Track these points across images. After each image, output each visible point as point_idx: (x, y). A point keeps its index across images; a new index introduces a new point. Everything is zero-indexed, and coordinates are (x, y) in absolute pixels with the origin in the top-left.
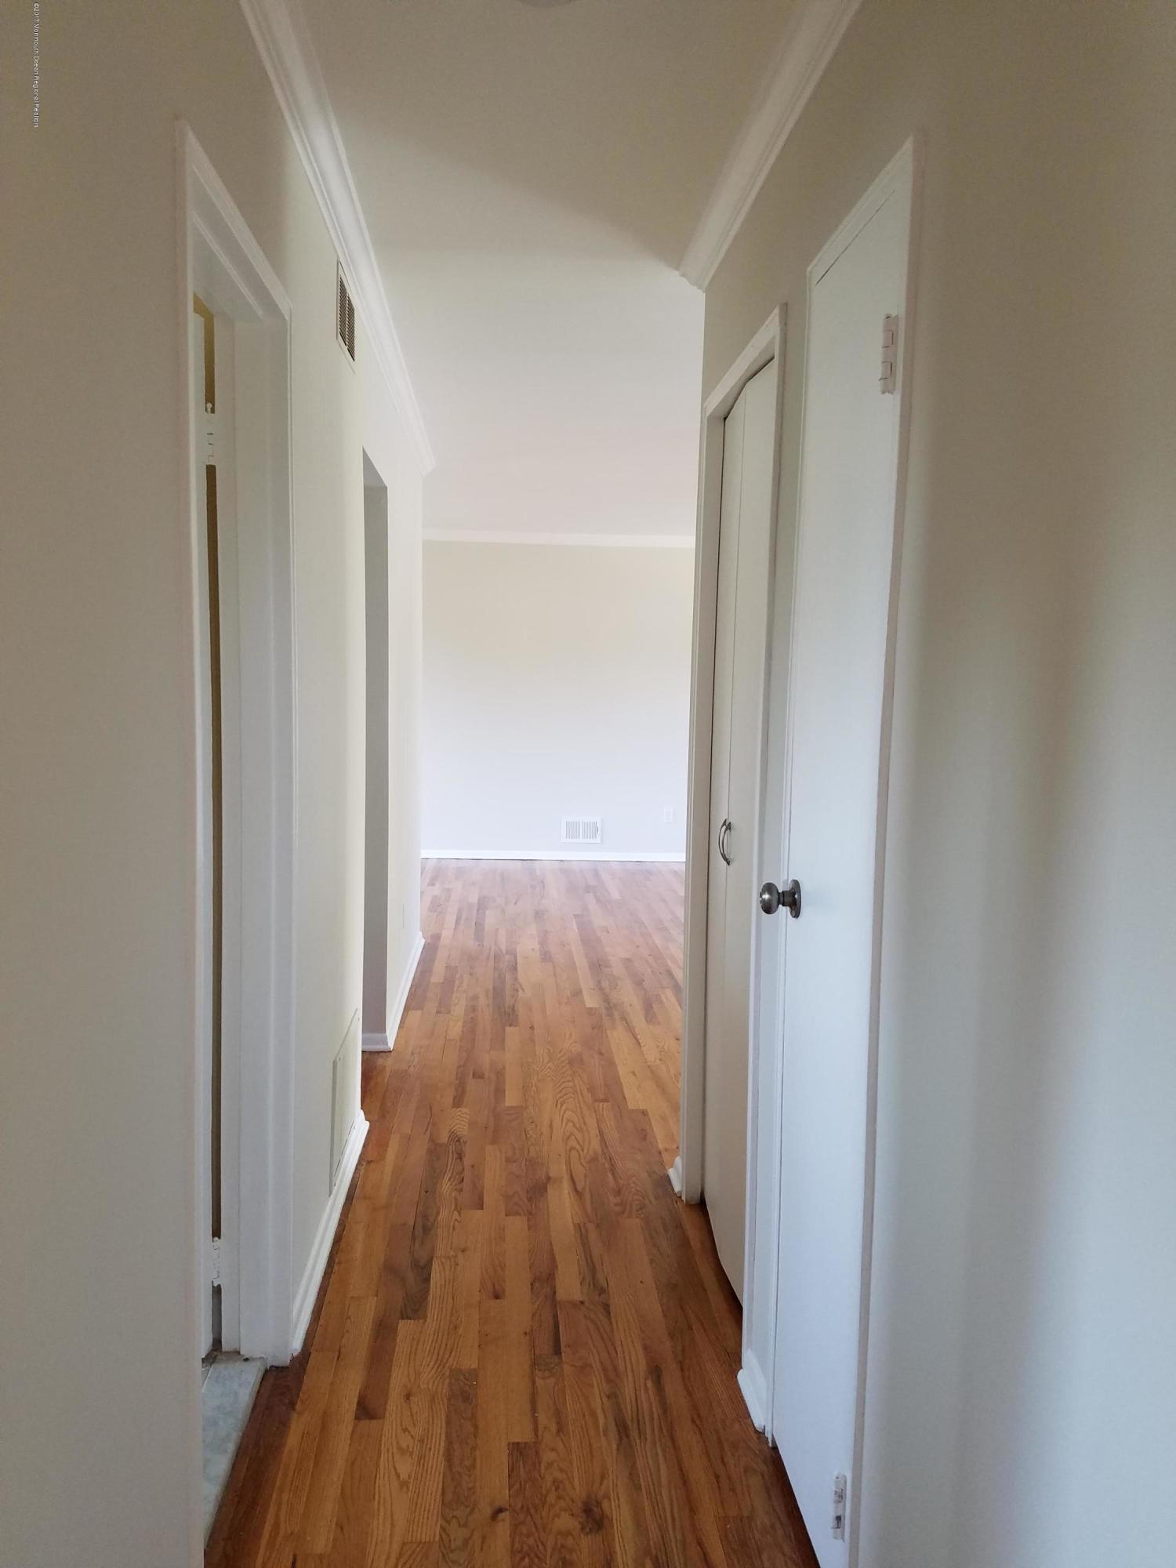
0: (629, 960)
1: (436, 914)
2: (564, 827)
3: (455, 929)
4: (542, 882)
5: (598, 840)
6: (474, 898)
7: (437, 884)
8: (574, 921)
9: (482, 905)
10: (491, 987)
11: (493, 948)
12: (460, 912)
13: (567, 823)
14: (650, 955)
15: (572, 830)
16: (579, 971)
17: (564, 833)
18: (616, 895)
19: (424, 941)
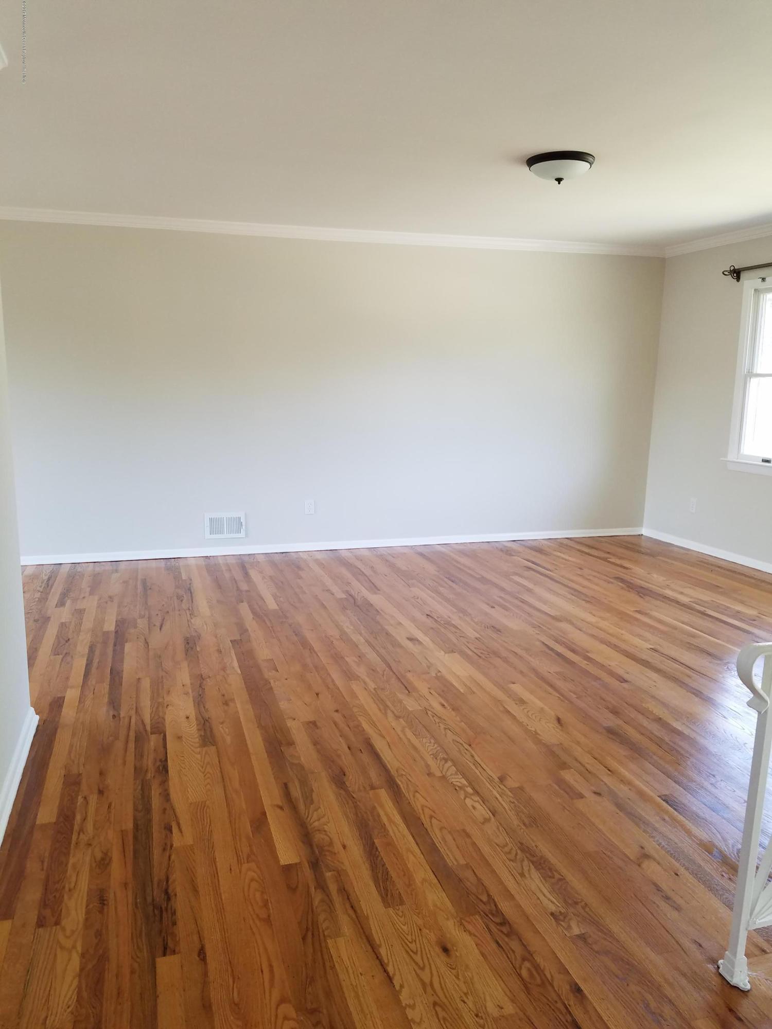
0: (314, 723)
1: (61, 656)
2: (207, 523)
3: (83, 686)
4: (190, 589)
5: (242, 534)
6: (110, 626)
7: (69, 603)
8: (233, 652)
9: (120, 636)
10: (130, 825)
11: (133, 721)
12: (92, 649)
13: (211, 520)
14: (337, 711)
15: (216, 526)
16: (253, 757)
17: (208, 530)
18: (272, 605)
19: (37, 717)
